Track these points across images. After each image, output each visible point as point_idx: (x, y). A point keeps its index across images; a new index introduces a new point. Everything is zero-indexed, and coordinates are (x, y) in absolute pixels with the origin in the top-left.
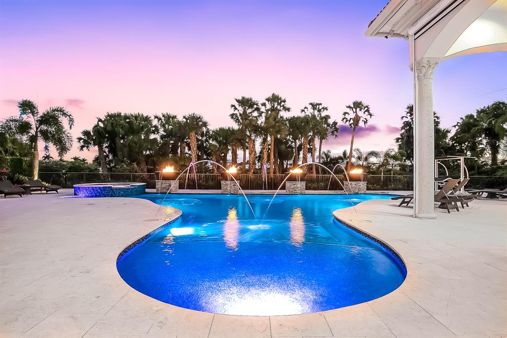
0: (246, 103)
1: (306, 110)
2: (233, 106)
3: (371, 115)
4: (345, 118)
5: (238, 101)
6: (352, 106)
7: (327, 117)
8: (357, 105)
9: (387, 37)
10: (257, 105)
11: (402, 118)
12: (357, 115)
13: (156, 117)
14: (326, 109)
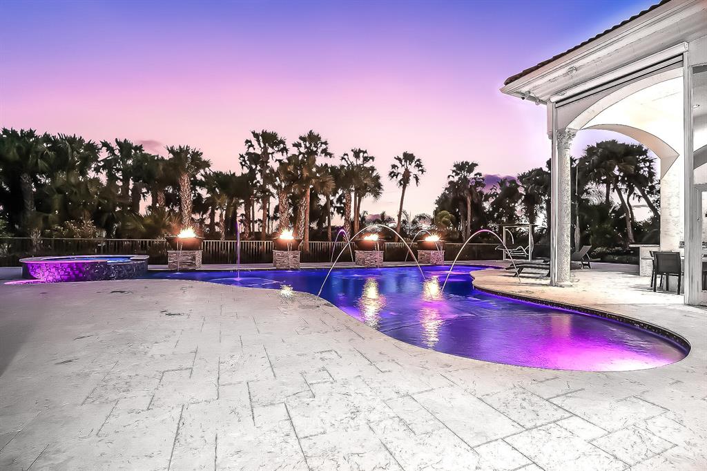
0: (270, 139)
1: (346, 157)
2: (247, 141)
3: (422, 171)
4: (393, 172)
5: (256, 135)
6: (402, 157)
7: (373, 169)
8: (409, 157)
9: (523, 98)
10: (284, 143)
11: (449, 177)
12: (407, 170)
13: (105, 144)
14: (372, 158)
